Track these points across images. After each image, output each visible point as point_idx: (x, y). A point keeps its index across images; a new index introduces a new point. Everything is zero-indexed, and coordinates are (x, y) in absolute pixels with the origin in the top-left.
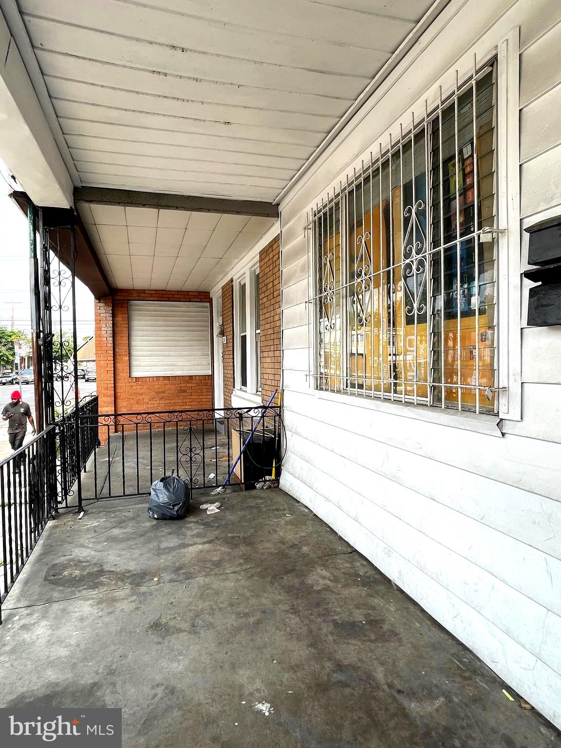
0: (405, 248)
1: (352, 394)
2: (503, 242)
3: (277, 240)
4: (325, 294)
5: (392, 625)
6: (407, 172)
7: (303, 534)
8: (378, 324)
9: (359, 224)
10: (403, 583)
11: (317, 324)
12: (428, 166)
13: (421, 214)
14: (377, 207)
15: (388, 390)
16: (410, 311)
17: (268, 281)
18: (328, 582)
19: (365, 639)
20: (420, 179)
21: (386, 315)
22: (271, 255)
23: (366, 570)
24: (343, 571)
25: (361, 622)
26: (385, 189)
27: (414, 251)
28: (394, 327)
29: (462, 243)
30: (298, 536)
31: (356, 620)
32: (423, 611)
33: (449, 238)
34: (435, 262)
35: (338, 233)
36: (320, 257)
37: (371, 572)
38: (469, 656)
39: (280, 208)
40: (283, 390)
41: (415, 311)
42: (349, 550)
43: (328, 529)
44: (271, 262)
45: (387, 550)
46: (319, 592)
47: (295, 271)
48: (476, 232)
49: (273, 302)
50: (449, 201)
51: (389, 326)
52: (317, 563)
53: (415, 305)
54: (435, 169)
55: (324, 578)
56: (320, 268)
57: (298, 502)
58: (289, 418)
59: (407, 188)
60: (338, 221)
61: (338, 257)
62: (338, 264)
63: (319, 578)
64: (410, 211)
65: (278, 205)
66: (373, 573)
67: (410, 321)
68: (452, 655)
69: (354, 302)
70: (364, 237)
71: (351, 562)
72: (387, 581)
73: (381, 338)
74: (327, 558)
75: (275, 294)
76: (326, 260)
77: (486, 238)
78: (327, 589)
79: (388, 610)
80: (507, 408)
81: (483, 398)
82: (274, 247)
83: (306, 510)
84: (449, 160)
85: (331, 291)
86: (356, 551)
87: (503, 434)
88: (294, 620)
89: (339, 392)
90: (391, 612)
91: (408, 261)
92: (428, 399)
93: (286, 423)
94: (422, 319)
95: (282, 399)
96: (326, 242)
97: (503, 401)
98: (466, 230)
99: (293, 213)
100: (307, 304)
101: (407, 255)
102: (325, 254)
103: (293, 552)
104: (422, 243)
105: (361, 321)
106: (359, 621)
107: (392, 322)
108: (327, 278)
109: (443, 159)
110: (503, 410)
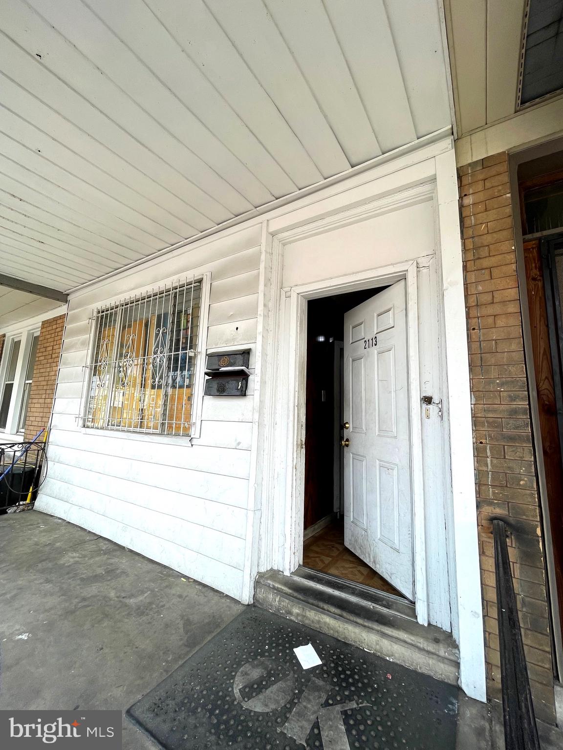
0: (155, 349)
1: (111, 430)
2: (199, 357)
3: (62, 317)
4: (100, 364)
5: (122, 569)
6: (160, 309)
7: (56, 536)
8: (134, 386)
9: (130, 326)
10: (133, 546)
11: (90, 382)
12: (170, 311)
13: (164, 334)
14: (141, 320)
15: (136, 427)
16: (154, 382)
17: (48, 345)
18: (77, 559)
19: (104, 580)
20: (166, 315)
21: (140, 381)
22: (54, 327)
23: (107, 546)
24: (90, 550)
25: (102, 573)
26: (148, 312)
27: (159, 351)
28: (144, 388)
29: (181, 353)
30: (52, 538)
31: (97, 573)
32: (144, 557)
33: (177, 349)
34: (169, 359)
35: (114, 328)
36: (99, 339)
37: (111, 546)
38: (167, 570)
39: (69, 298)
40: (51, 429)
41: (157, 382)
42: (96, 538)
43: (79, 529)
44: (53, 331)
45: (124, 528)
46: (69, 566)
47: (77, 343)
48: (188, 351)
49: (50, 361)
50: (178, 331)
51: (141, 387)
52: (68, 551)
53: (157, 380)
54: (174, 314)
55: (73, 557)
56: (98, 347)
57: (52, 516)
58: (51, 451)
59: (159, 317)
60: (115, 320)
61: (112, 342)
62: (112, 346)
63: (70, 558)
64: (159, 331)
65: (68, 295)
66: (113, 546)
67: (153, 387)
68: (158, 573)
69: (120, 372)
70: (131, 337)
71: (96, 545)
72: (122, 548)
73: (135, 395)
74: (77, 546)
75: (54, 356)
76: (104, 343)
77: (192, 354)
78: (76, 563)
79: (121, 563)
80: (195, 432)
81: (185, 428)
82: (59, 322)
83: (60, 521)
84: (180, 312)
85: (105, 363)
86: (101, 537)
87: (192, 445)
88: (48, 586)
89: (102, 428)
90: (123, 562)
91: (155, 356)
92: (158, 431)
93: (49, 455)
94: (160, 387)
95: (48, 436)
96: (105, 330)
97: (193, 429)
98: (184, 348)
99: (80, 305)
100: (84, 368)
101: (155, 353)
102: (104, 337)
103: (47, 549)
104: (164, 349)
105: (124, 384)
106: (100, 574)
107: (143, 386)
108: (103, 353)
109: (177, 311)
110: (193, 433)
